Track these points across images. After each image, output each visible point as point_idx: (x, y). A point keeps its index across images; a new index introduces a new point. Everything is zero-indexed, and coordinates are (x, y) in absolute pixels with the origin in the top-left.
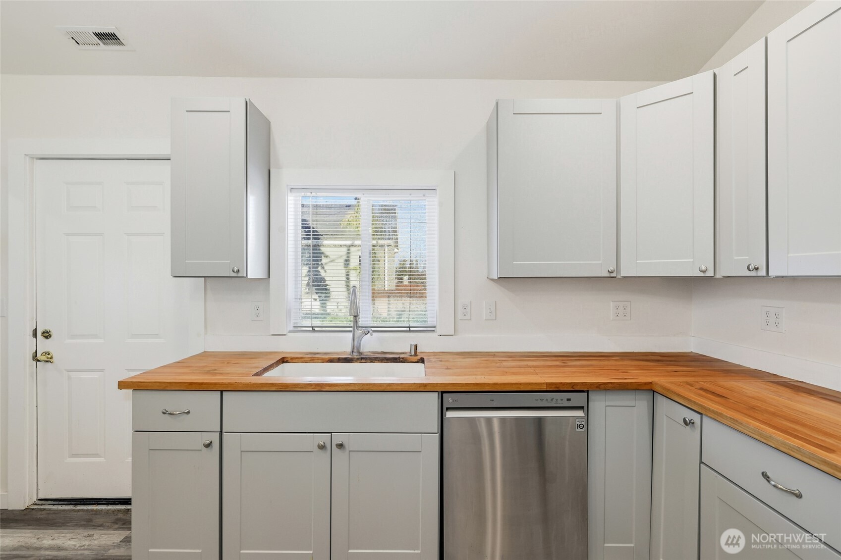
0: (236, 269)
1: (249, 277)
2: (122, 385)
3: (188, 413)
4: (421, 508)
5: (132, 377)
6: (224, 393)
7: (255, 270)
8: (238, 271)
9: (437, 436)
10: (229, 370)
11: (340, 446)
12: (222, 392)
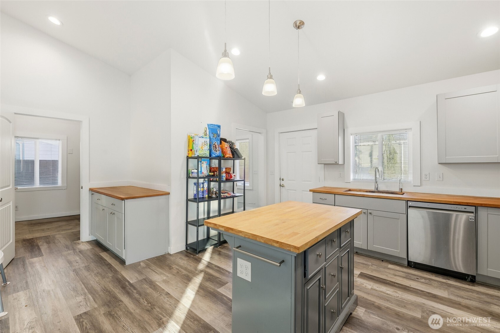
0: (336, 161)
1: (339, 164)
2: (310, 191)
3: (326, 199)
4: (399, 237)
5: (315, 189)
6: (335, 195)
7: (341, 162)
8: (336, 162)
9: (405, 215)
10: (334, 190)
11: (370, 213)
12: (335, 194)
